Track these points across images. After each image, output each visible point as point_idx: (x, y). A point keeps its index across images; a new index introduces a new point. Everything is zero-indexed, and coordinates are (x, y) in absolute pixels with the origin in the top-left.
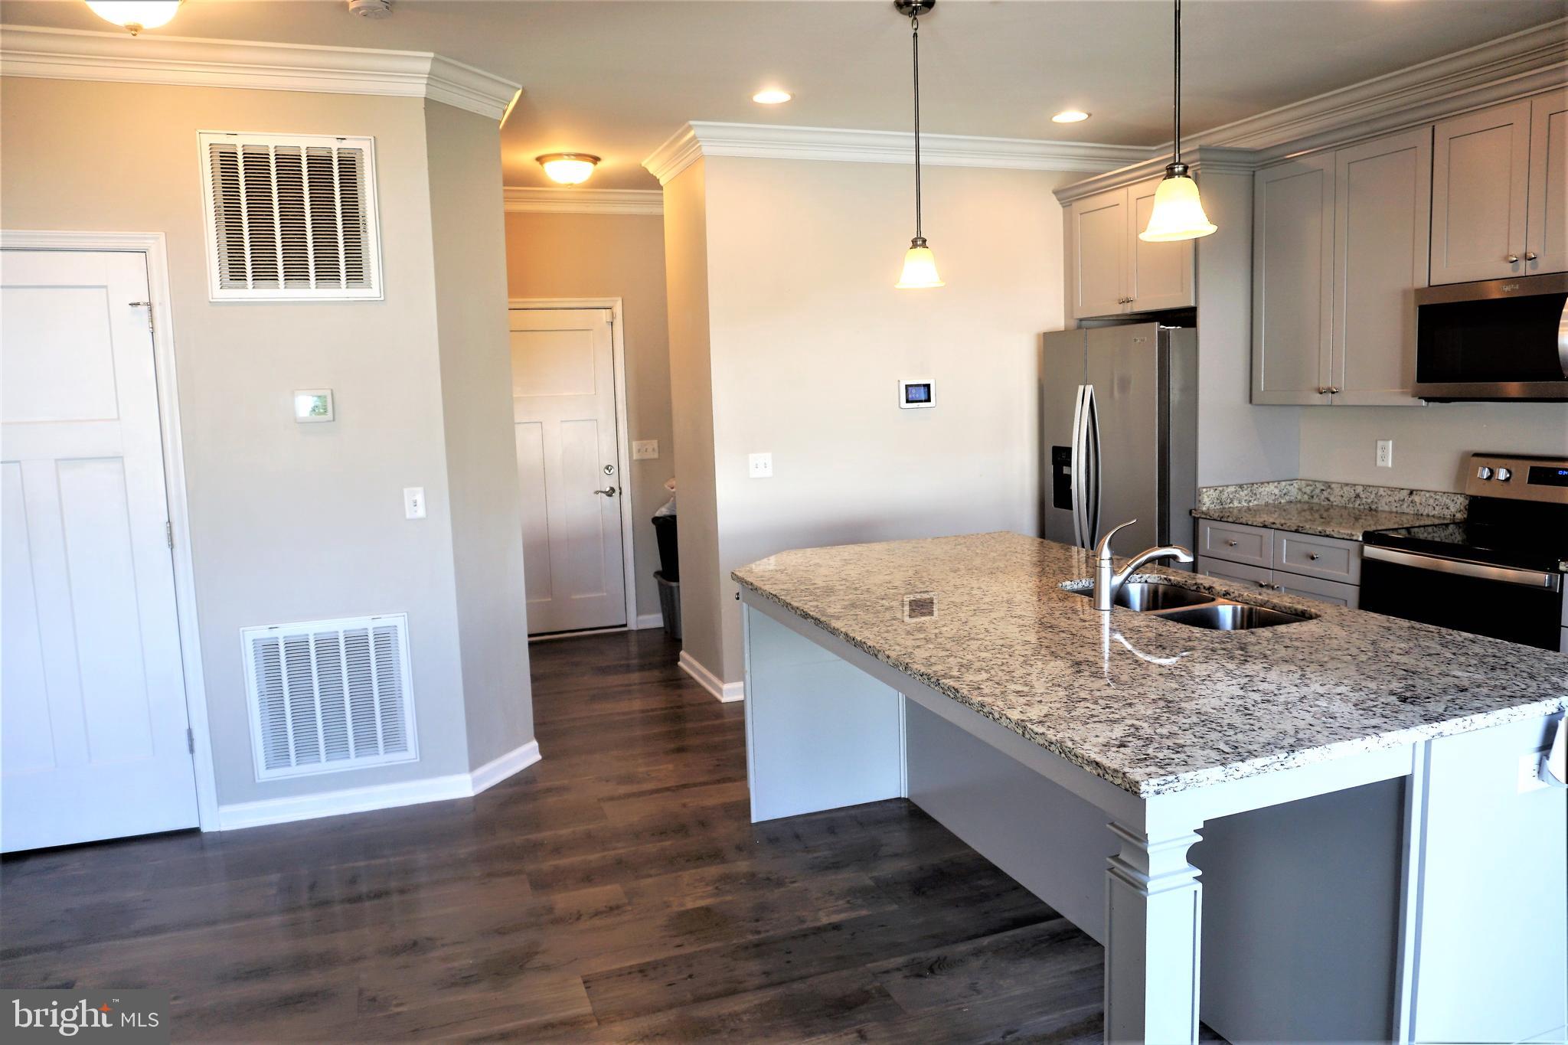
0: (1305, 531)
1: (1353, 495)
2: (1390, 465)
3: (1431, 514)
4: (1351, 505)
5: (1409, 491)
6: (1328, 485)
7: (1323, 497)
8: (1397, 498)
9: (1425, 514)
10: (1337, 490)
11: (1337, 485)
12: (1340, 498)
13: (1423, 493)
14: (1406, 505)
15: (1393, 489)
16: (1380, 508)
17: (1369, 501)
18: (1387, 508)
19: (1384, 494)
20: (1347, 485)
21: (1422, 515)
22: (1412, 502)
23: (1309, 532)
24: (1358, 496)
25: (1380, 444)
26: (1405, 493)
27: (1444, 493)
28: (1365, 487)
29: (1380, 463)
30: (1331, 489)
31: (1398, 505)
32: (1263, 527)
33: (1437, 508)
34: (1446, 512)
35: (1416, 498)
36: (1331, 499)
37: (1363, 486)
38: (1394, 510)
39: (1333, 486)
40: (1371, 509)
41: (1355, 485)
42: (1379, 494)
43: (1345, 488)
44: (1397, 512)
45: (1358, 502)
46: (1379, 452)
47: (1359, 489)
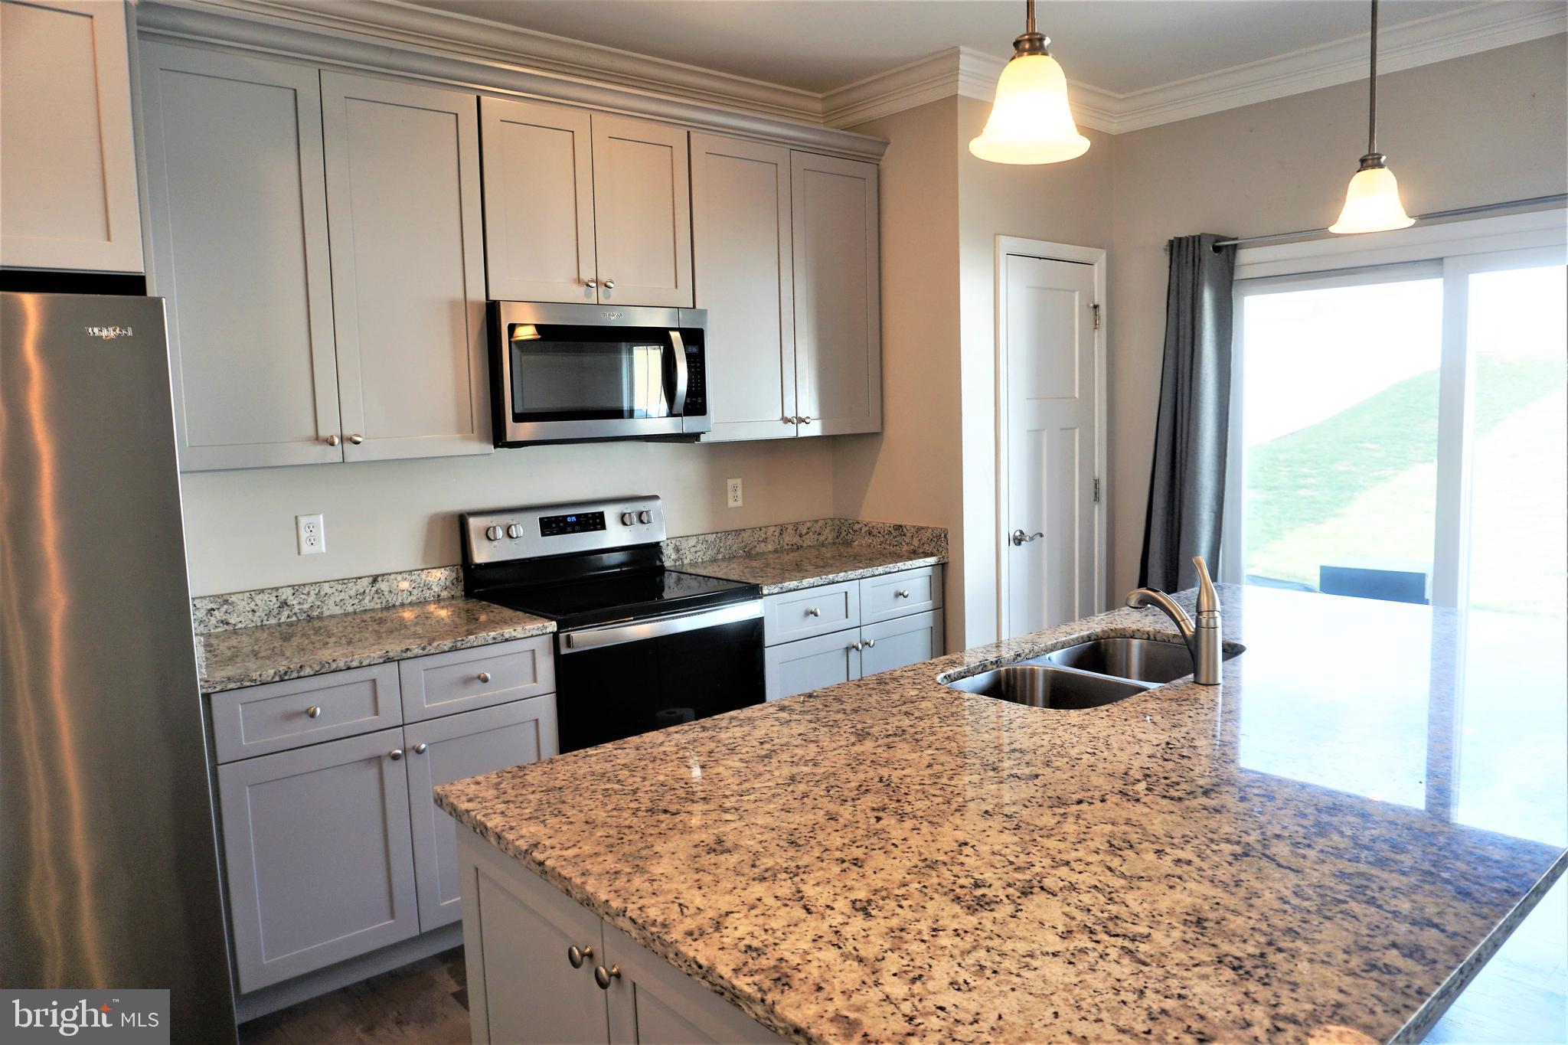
0: (469, 645)
1: (274, 604)
2: (324, 549)
3: (406, 601)
4: (273, 621)
5: (371, 579)
6: (224, 600)
7: (213, 621)
8: (353, 593)
9: (397, 604)
10: (242, 603)
11: (240, 596)
12: (250, 615)
13: (392, 576)
14: (368, 598)
15: (343, 581)
16: (327, 613)
17: (306, 606)
18: (337, 611)
19: (329, 591)
20: (262, 591)
21: (394, 606)
22: (377, 592)
23: (475, 644)
24: (284, 604)
25: (303, 521)
26: (366, 582)
27: (422, 570)
28: (296, 589)
29: (306, 548)
30: (232, 604)
31: (356, 601)
32: (384, 662)
33: (415, 592)
34: (427, 593)
35: (383, 586)
36: (232, 621)
37: (293, 586)
38: (350, 609)
39: (233, 599)
40: (310, 618)
41: (277, 589)
42: (322, 593)
43: (258, 598)
44: (355, 613)
45: (286, 613)
46: (304, 535)
47: (286, 594)
